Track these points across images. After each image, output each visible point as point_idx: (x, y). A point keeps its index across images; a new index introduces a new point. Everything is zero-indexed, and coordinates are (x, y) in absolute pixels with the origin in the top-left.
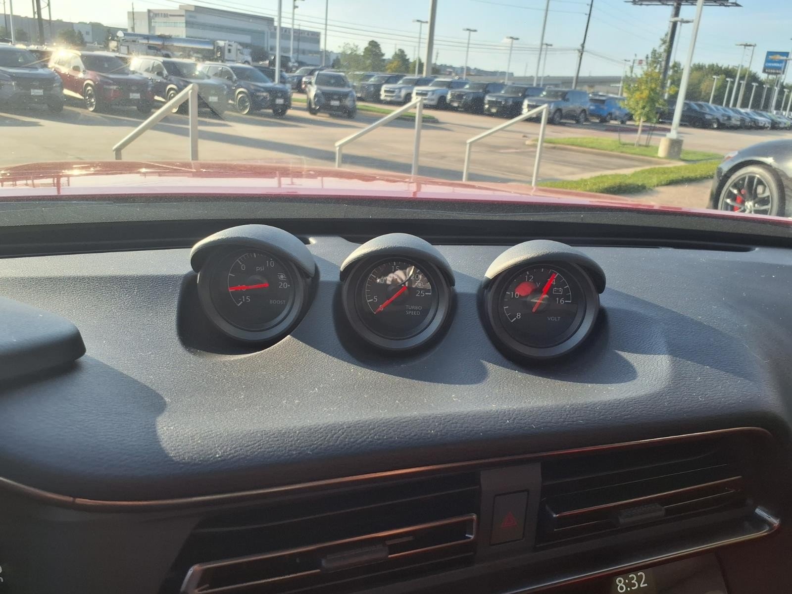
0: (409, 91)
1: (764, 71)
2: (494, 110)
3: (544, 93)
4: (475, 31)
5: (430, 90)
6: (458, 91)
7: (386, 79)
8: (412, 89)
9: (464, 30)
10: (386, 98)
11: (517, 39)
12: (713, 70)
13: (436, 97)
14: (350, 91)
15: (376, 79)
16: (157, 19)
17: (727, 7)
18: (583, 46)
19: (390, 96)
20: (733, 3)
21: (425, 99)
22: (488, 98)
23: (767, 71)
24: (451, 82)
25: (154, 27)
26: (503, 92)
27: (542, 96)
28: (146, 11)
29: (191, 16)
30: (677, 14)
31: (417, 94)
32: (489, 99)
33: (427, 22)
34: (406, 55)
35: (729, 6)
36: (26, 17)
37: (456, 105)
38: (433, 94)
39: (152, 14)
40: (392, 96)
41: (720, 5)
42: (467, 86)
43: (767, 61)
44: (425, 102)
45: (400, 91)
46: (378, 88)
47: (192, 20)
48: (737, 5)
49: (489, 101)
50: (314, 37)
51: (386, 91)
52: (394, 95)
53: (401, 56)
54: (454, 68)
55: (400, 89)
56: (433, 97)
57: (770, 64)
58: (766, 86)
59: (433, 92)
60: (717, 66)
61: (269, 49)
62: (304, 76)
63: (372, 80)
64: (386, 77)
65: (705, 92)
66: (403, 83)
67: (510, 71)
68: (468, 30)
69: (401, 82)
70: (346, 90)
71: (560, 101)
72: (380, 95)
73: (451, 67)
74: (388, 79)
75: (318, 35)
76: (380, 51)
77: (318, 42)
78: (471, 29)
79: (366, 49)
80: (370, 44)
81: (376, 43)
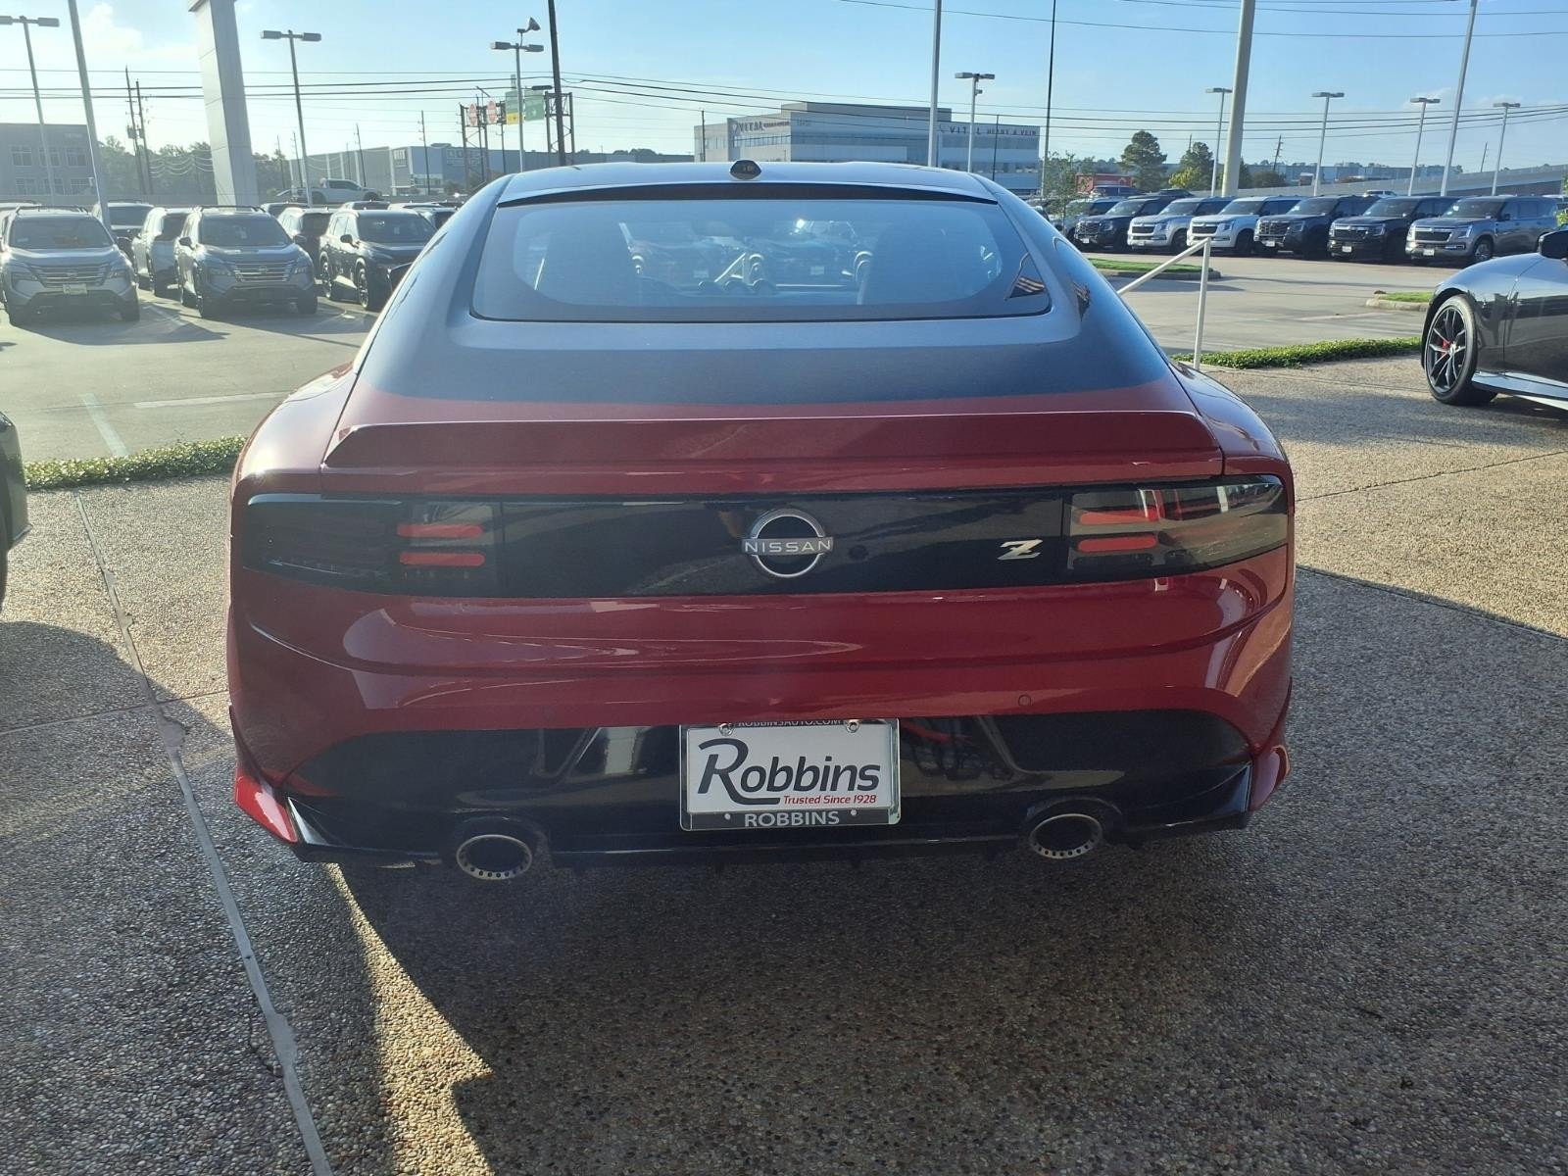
0: (1182, 226)
2: (1347, 249)
3: (1456, 208)
5: (1221, 220)
6: (1275, 218)
7: (1139, 206)
8: (1189, 222)
9: (1317, 95)
10: (1136, 241)
11: (1435, 101)
13: (1232, 233)
15: (1122, 208)
16: (744, 135)
19: (1144, 238)
21: (1213, 238)
22: (1335, 226)
24: (1265, 203)
25: (738, 148)
26: (1368, 213)
27: (1450, 213)
28: (726, 121)
29: (801, 123)
31: (1196, 230)
32: (1337, 228)
34: (1209, 154)
36: (533, 152)
37: (1271, 244)
38: (1227, 228)
39: (734, 127)
40: (1149, 238)
42: (1297, 208)
44: (1214, 243)
45: (1164, 228)
46: (1122, 224)
47: (803, 128)
49: (1337, 232)
50: (1028, 137)
51: (1135, 230)
52: (1152, 234)
53: (1197, 156)
55: (1164, 223)
56: (1227, 233)
59: (1227, 222)
63: (1114, 212)
64: (1140, 203)
66: (1171, 212)
68: (1327, 94)
69: (1166, 210)
71: (1488, 220)
72: (1126, 237)
74: (1143, 207)
75: (1034, 133)
76: (1157, 151)
77: (1035, 145)
78: (1332, 92)
79: (1129, 150)
80: (1135, 139)
81: (1150, 135)
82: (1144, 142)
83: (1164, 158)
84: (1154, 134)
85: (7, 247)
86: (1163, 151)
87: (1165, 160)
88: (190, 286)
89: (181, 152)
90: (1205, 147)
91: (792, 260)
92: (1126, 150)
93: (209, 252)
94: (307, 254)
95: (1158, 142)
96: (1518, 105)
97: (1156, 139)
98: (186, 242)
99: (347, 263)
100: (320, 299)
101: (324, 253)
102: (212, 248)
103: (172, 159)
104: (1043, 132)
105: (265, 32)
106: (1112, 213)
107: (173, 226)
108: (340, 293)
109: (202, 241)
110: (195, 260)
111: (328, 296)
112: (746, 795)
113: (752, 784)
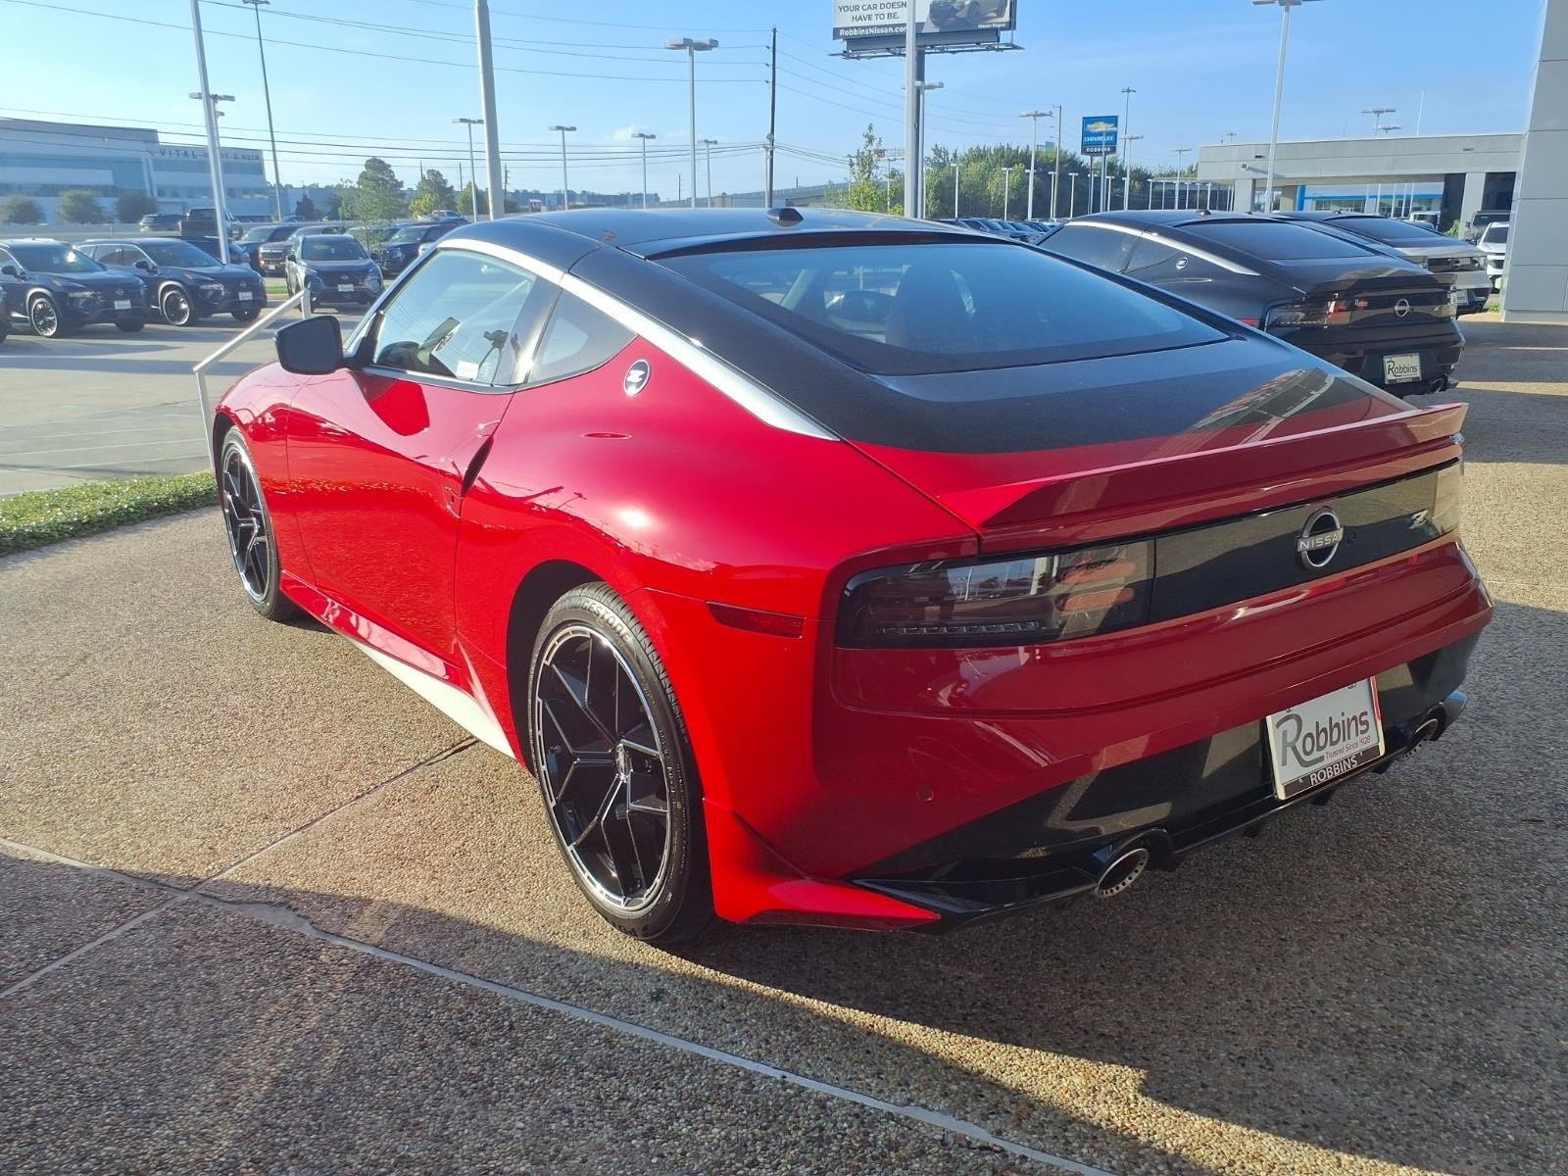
1: (1084, 151)
4: (573, 129)
7: (423, 233)
9: (551, 129)
11: (653, 137)
12: (1002, 156)
14: (371, 265)
17: (1000, 52)
18: (771, 137)
20: (1007, 44)
23: (1088, 150)
30: (920, 74)
33: (481, 122)
34: (445, 182)
35: (1002, 50)
41: (987, 49)
43: (1086, 134)
48: (1015, 47)
50: (251, 161)
53: (435, 184)
54: (544, 195)
57: (1091, 139)
58: (1092, 176)
60: (1009, 148)
61: (156, 194)
62: (259, 244)
65: (996, 195)
67: (650, 191)
68: (559, 128)
70: (362, 262)
73: (536, 195)
74: (427, 234)
75: (257, 158)
76: (392, 177)
77: (259, 170)
78: (565, 126)
79: (363, 176)
80: (368, 165)
81: (382, 162)
82: (377, 170)
83: (401, 184)
84: (387, 161)
86: (398, 177)
87: (402, 186)
90: (438, 174)
91: (88, 294)
92: (361, 176)
95: (392, 169)
96: (716, 142)
97: (389, 166)
104: (267, 157)
106: (396, 240)
112: (1307, 759)
113: (1308, 749)
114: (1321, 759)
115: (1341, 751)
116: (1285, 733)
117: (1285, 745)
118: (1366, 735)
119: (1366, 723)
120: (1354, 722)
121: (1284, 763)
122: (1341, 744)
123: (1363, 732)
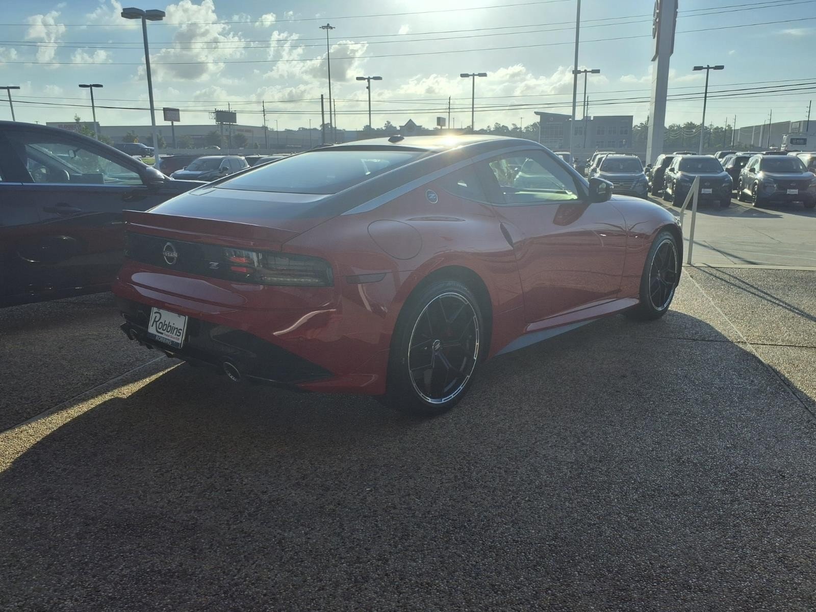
85: (599, 171)
88: (669, 191)
89: (679, 127)
93: (683, 175)
94: (731, 178)
98: (672, 170)
99: (751, 183)
100: (733, 200)
101: (741, 177)
102: (685, 173)
103: (674, 131)
105: (695, 67)
107: (668, 162)
108: (744, 198)
109: (680, 170)
110: (675, 179)
111: (738, 198)
112: (159, 330)
113: (160, 327)
114: (162, 333)
115: (169, 336)
116: (156, 317)
117: (154, 321)
118: (178, 337)
119: (180, 333)
120: (176, 330)
121: (152, 326)
122: (169, 334)
123: (178, 336)
